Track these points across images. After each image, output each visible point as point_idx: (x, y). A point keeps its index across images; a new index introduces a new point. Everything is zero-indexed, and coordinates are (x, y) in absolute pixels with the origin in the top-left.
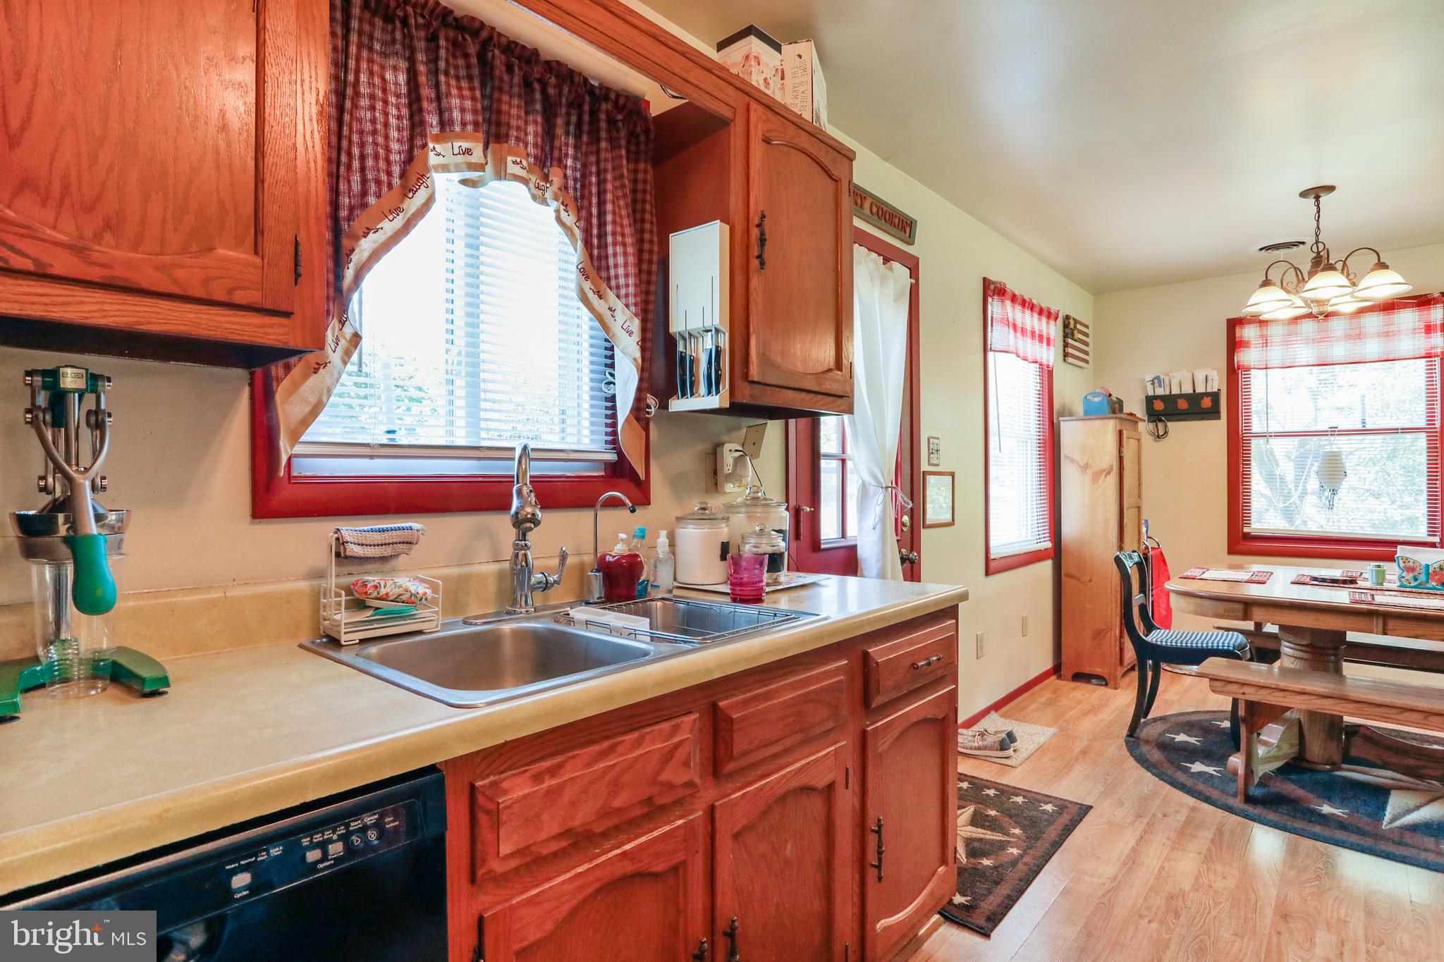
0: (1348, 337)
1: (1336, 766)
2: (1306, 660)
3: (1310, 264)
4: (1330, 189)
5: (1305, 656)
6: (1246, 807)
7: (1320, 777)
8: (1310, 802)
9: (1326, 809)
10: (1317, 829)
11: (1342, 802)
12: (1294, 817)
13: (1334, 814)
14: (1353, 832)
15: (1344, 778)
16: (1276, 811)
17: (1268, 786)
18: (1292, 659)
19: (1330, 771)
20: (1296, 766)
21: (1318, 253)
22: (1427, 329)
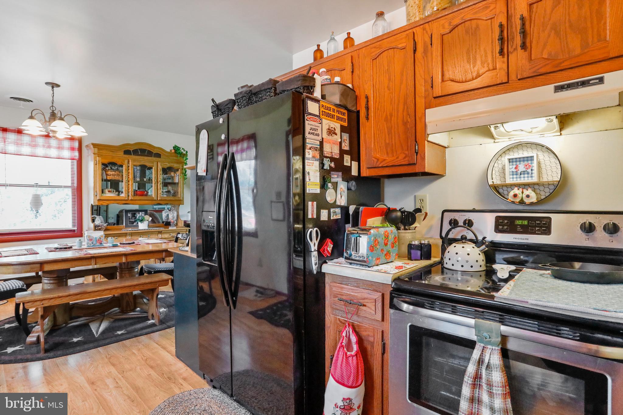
0: (44, 146)
1: (67, 323)
2: (55, 283)
3: (50, 115)
4: (58, 86)
5: (51, 282)
6: (46, 354)
7: (64, 330)
8: (68, 340)
9: (75, 340)
10: (78, 348)
11: (78, 334)
12: (67, 348)
13: (79, 340)
14: (89, 343)
15: (72, 326)
16: (59, 350)
17: (48, 342)
18: (49, 285)
19: (65, 326)
20: (54, 330)
21: (53, 111)
22: (73, 149)
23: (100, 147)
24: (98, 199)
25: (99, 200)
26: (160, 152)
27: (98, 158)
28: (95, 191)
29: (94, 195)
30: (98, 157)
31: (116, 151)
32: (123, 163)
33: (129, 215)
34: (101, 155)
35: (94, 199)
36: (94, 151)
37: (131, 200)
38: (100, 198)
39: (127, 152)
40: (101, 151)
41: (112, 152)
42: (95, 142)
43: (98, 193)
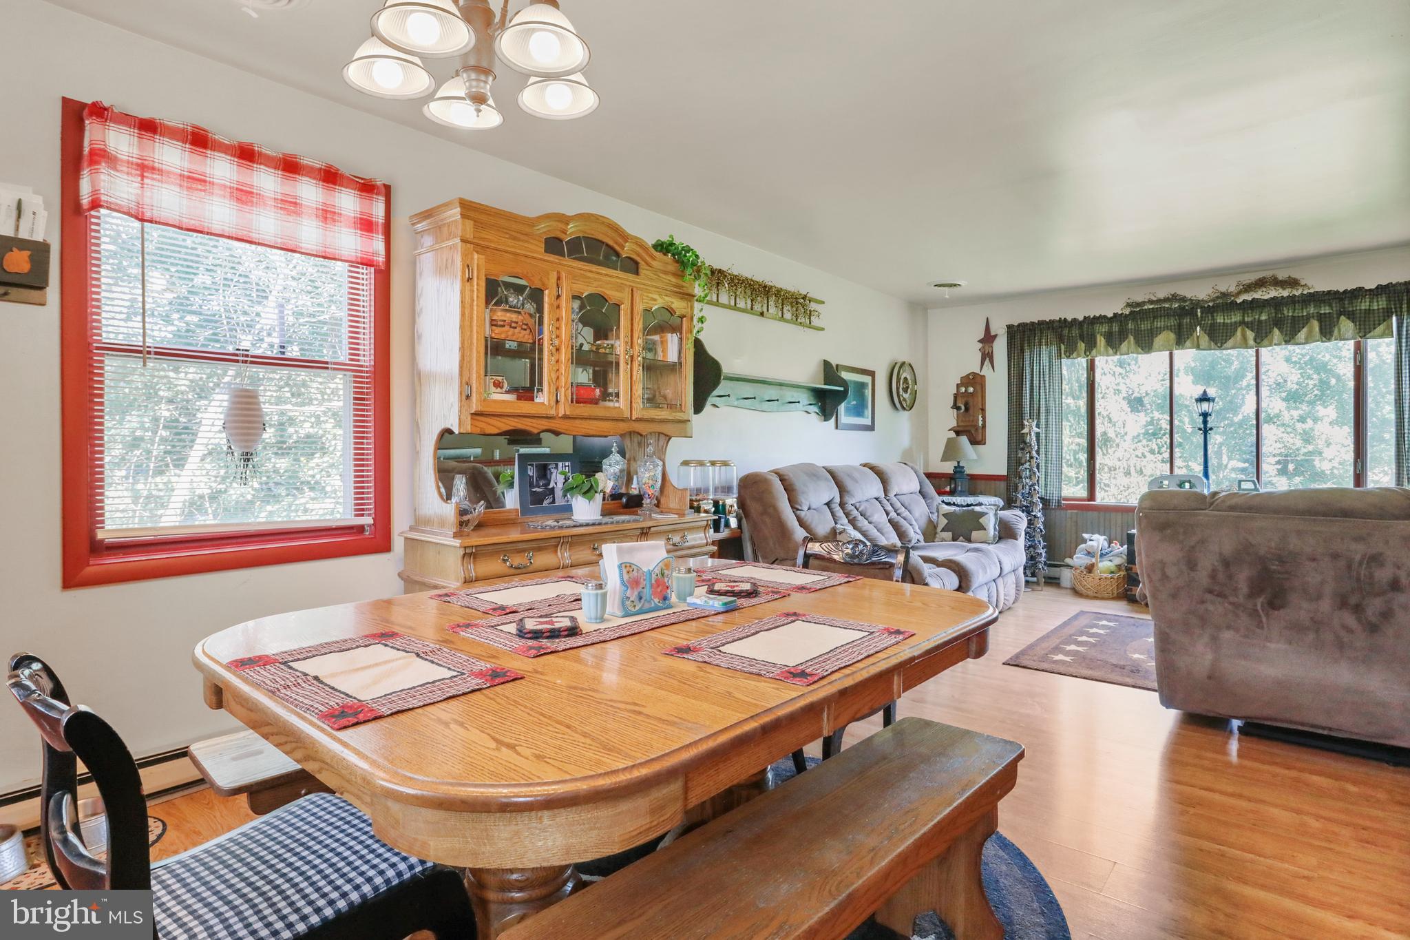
22: (366, 225)
23: (483, 217)
24: (473, 412)
25: (476, 415)
26: (639, 255)
27: (476, 256)
28: (464, 381)
29: (461, 393)
30: (477, 252)
31: (522, 237)
32: (544, 284)
33: (531, 472)
34: (483, 247)
35: (460, 411)
36: (464, 230)
37: (566, 417)
38: (480, 408)
39: (553, 245)
40: (484, 234)
41: (514, 238)
42: (469, 197)
43: (474, 390)
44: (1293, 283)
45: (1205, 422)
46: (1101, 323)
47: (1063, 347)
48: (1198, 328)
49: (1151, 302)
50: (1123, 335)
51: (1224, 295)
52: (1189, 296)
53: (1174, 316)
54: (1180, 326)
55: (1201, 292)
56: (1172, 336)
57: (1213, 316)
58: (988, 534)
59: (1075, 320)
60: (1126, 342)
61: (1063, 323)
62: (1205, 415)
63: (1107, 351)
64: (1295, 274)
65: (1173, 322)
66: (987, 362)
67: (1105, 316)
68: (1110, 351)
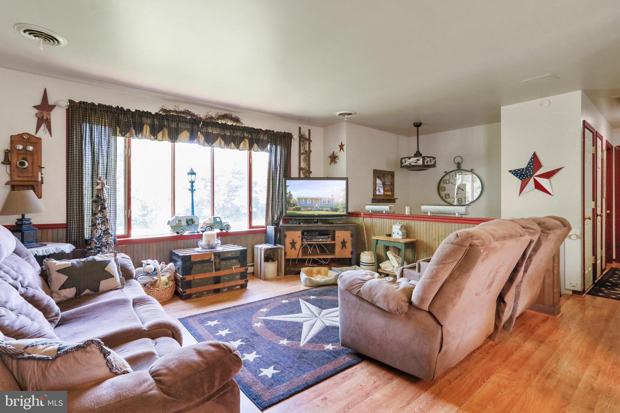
44: (237, 120)
45: (192, 186)
46: (147, 117)
47: (118, 128)
48: (199, 133)
49: (176, 112)
50: (161, 128)
51: (211, 118)
52: (196, 113)
53: (189, 123)
54: (192, 129)
55: (201, 113)
56: (188, 134)
57: (207, 128)
58: (116, 280)
59: (129, 110)
60: (161, 132)
61: (119, 110)
62: (192, 182)
63: (150, 137)
64: (239, 116)
65: (188, 126)
66: (43, 127)
67: (150, 113)
68: (152, 137)
